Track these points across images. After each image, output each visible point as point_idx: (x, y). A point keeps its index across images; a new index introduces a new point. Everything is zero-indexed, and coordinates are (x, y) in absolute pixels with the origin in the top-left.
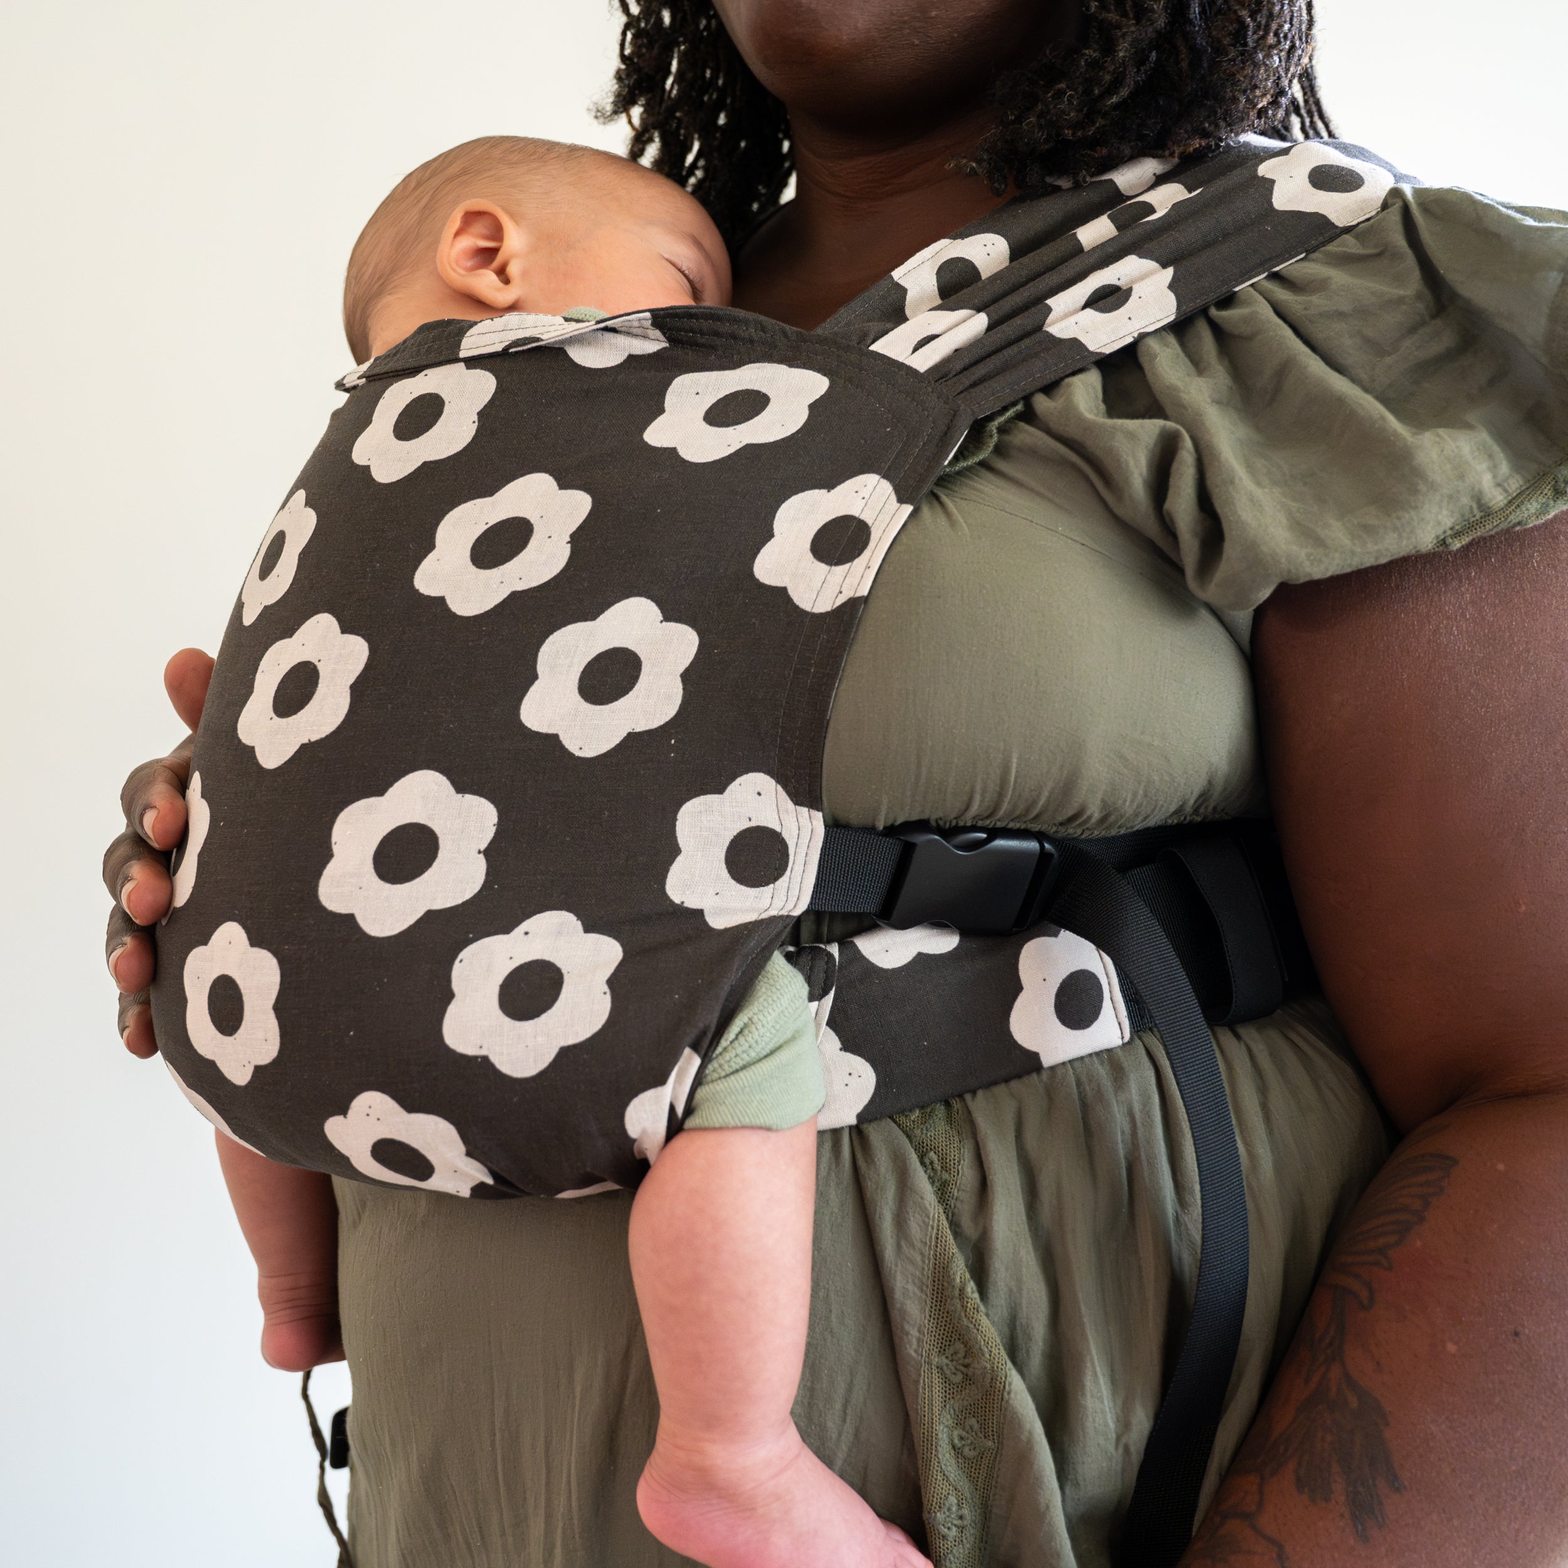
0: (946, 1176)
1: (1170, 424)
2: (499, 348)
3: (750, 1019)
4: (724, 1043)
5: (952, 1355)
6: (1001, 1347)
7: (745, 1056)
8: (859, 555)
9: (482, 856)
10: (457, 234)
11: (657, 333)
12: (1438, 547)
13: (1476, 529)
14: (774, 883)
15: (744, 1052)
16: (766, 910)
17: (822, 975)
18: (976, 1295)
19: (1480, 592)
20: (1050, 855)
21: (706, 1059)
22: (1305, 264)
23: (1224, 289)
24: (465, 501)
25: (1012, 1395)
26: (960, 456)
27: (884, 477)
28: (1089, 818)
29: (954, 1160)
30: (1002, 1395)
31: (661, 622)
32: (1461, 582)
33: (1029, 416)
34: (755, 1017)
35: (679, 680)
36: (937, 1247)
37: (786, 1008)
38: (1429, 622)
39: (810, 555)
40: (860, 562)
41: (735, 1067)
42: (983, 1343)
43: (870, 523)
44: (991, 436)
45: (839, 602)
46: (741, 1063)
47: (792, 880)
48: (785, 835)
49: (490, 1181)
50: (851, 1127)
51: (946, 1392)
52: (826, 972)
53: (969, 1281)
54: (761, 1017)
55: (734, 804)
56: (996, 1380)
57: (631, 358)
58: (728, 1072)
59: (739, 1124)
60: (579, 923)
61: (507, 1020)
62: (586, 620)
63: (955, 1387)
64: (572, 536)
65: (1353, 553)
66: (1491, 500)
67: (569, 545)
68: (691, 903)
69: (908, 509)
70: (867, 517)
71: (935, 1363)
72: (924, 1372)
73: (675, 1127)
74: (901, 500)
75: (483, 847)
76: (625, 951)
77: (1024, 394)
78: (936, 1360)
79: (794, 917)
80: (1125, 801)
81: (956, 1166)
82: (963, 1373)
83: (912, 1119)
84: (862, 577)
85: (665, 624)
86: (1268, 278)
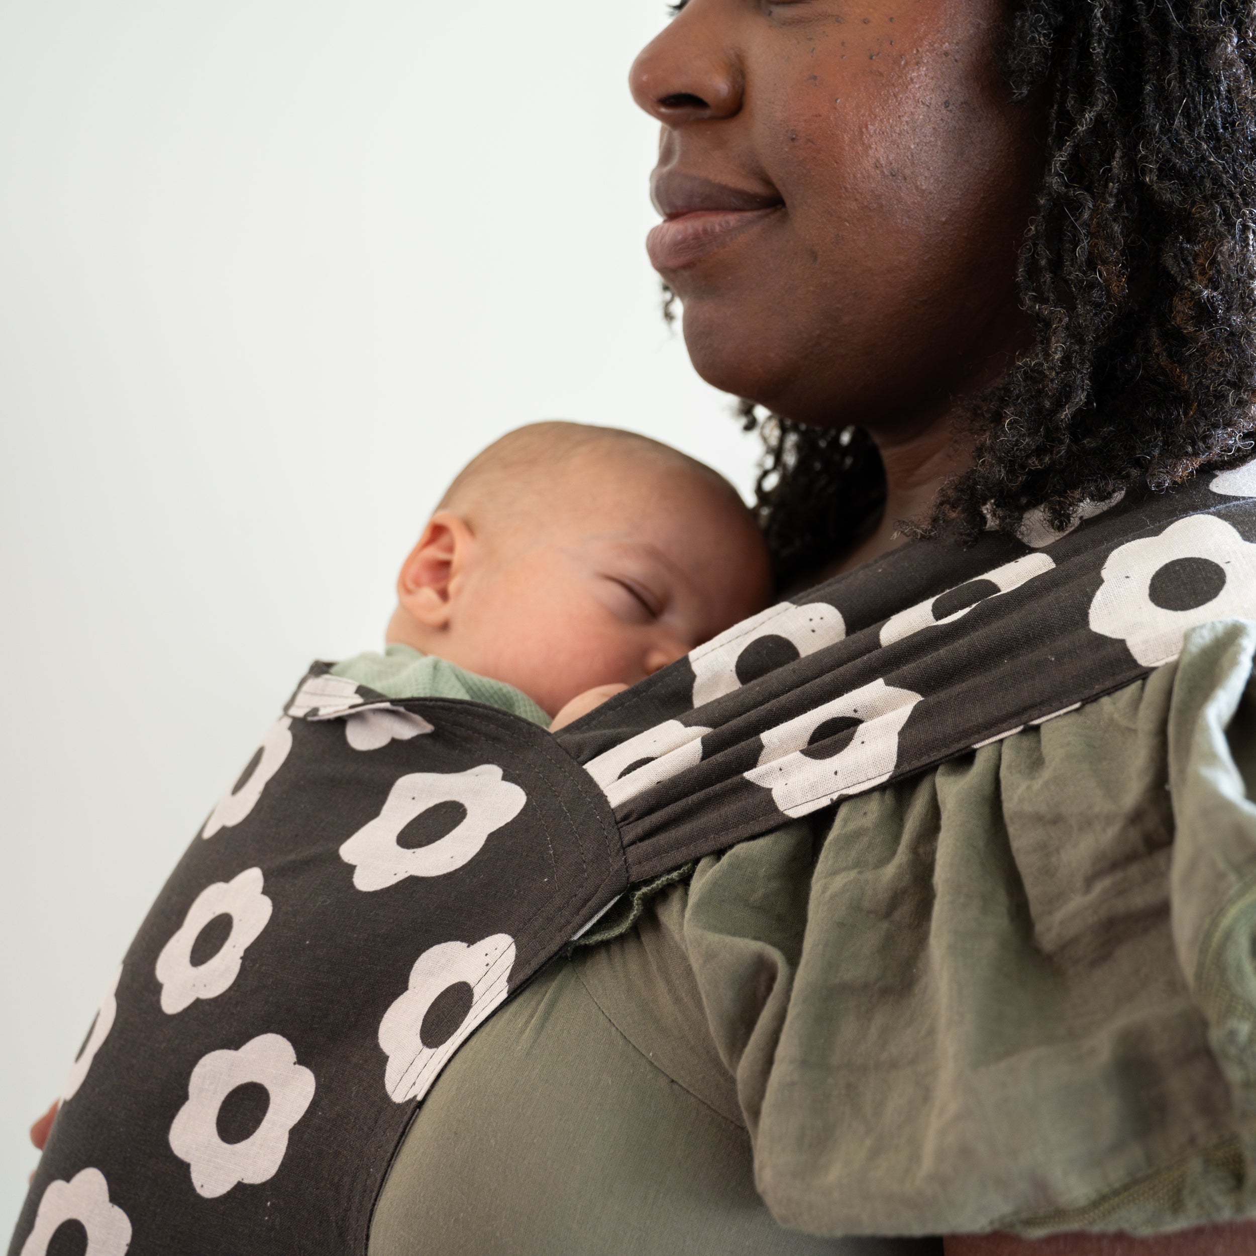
8: (445, 1041)
10: (426, 545)
11: (418, 718)
27: (516, 943)
31: (294, 1064)
35: (288, 1135)
39: (419, 1025)
40: (441, 1050)
43: (475, 999)
44: (632, 907)
45: (408, 1097)
57: (394, 742)
62: (229, 1048)
64: (246, 952)
67: (241, 961)
69: (505, 994)
70: (477, 991)
74: (509, 980)
85: (297, 1066)
86: (1022, 733)
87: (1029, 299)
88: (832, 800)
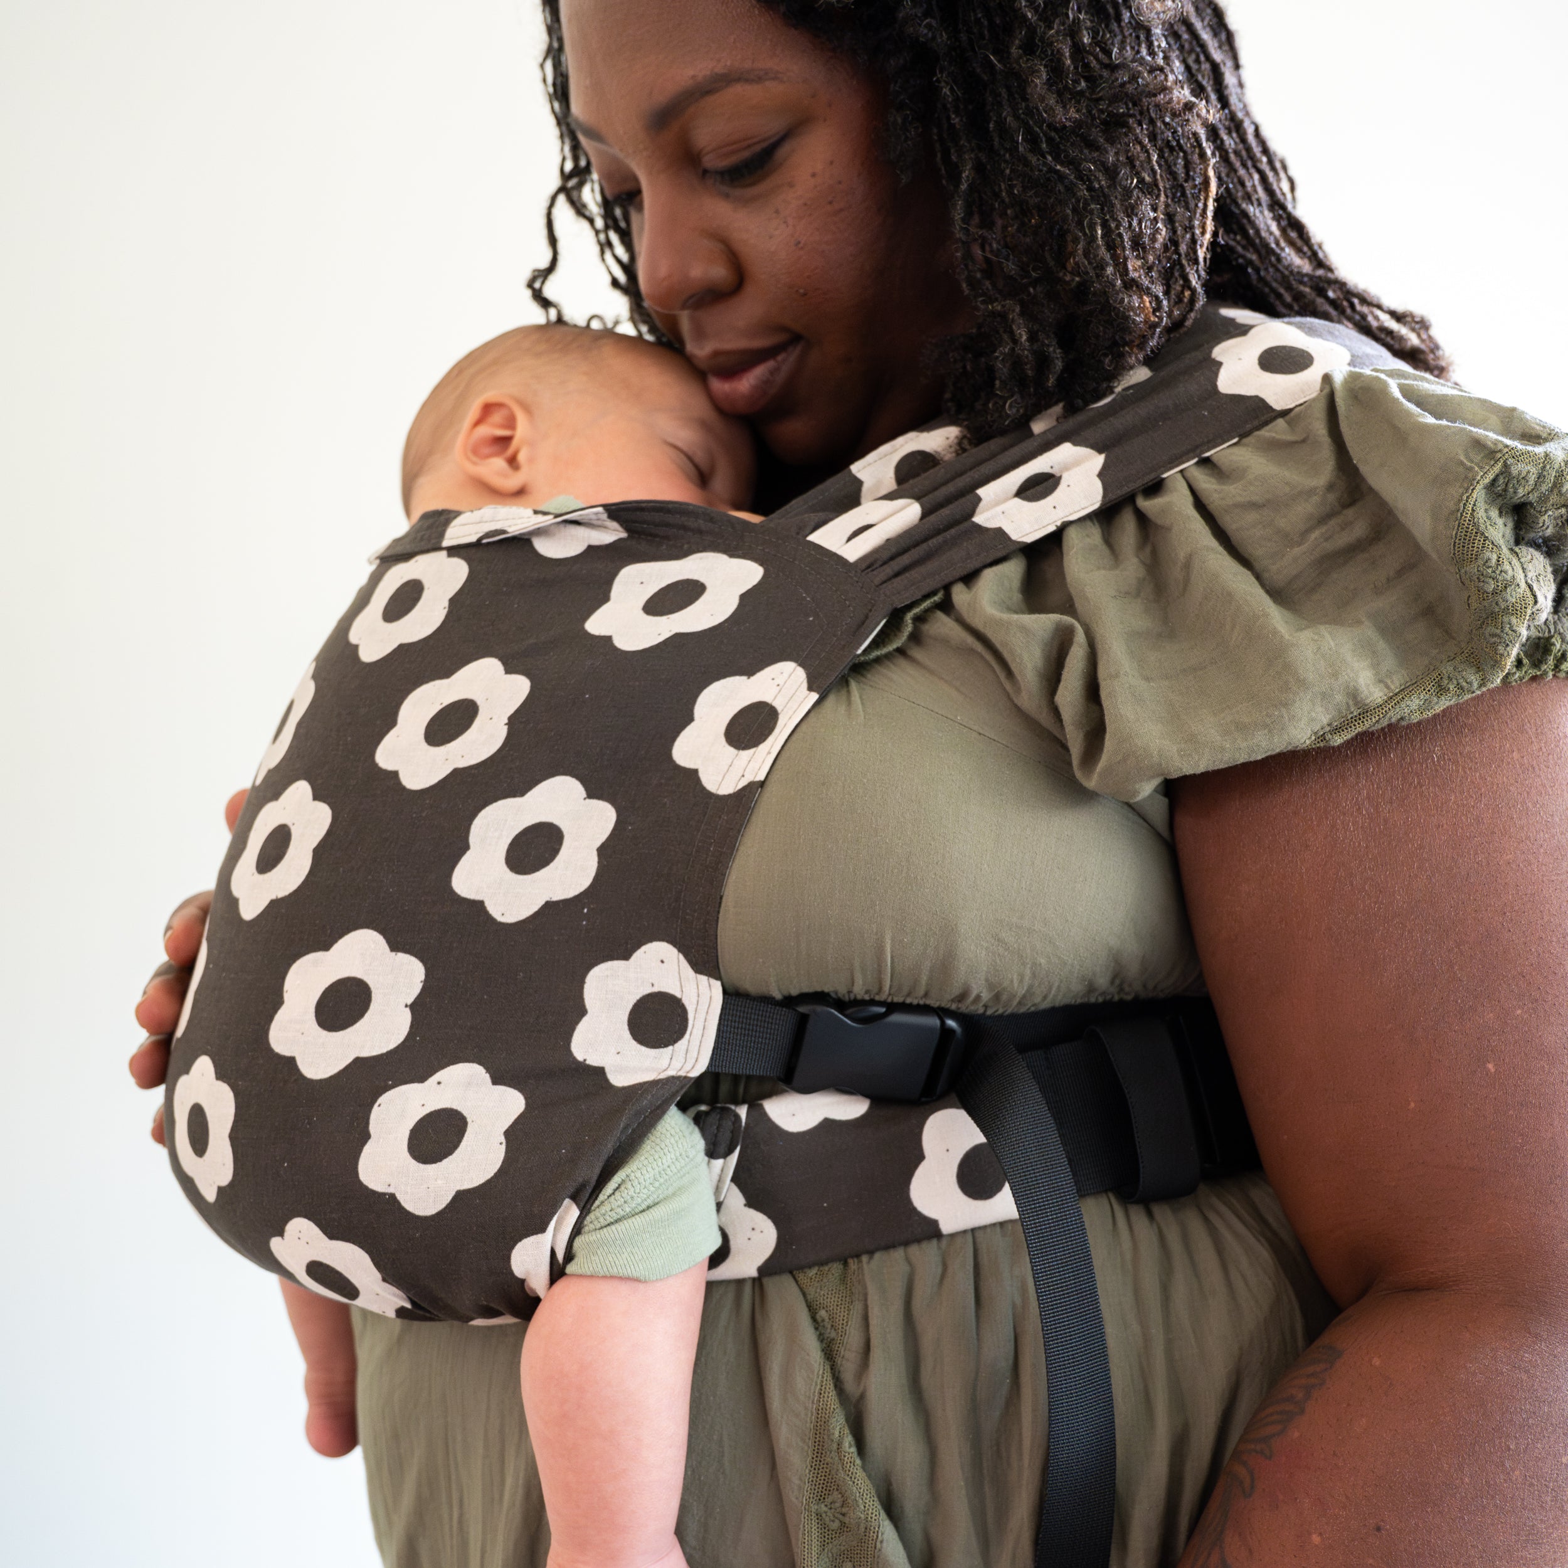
0: (833, 1334)
1: (1067, 619)
2: (473, 539)
3: (627, 1176)
4: (601, 1197)
5: (831, 1503)
6: (876, 1499)
7: (619, 1210)
8: (764, 740)
9: (408, 1010)
10: (478, 423)
11: (615, 525)
12: (1315, 744)
13: (1355, 725)
14: (673, 1045)
15: (618, 1206)
16: (665, 1070)
17: (728, 1135)
18: (853, 1449)
19: (1377, 788)
20: (951, 1031)
21: (585, 1211)
22: (1235, 450)
23: (1152, 476)
24: (427, 682)
25: (885, 1544)
26: (875, 644)
27: (800, 665)
28: (978, 997)
29: (843, 1320)
30: (876, 1544)
31: (585, 799)
32: (1358, 777)
33: (946, 606)
34: (632, 1174)
35: (595, 853)
36: (820, 1401)
37: (669, 1167)
38: (1327, 818)
39: (723, 739)
40: (763, 747)
41: (609, 1220)
42: (858, 1495)
43: (779, 709)
44: (907, 625)
45: (740, 786)
46: (616, 1217)
47: (691, 1044)
48: (685, 1001)
49: (408, 1306)
50: (754, 1279)
51: (825, 1537)
52: (732, 1132)
53: (847, 1436)
54: (638, 1174)
55: (638, 970)
56: (870, 1530)
57: (591, 549)
58: (603, 1225)
59: (607, 1274)
60: (488, 1075)
61: (413, 1162)
62: (514, 796)
63: (833, 1533)
64: (510, 718)
65: (1223, 749)
66: (1367, 698)
67: (506, 727)
68: (593, 1061)
69: (814, 696)
70: (778, 704)
71: (813, 1510)
72: (805, 1518)
73: (557, 1272)
74: (810, 688)
75: (409, 1002)
76: (527, 1104)
77: (943, 583)
78: (814, 1508)
79: (691, 1078)
80: (1012, 981)
81: (844, 1326)
82: (841, 1521)
83: (810, 1275)
84: (763, 762)
85: (588, 801)
86: (1197, 463)
87: (982, 304)
88: (1056, 526)
